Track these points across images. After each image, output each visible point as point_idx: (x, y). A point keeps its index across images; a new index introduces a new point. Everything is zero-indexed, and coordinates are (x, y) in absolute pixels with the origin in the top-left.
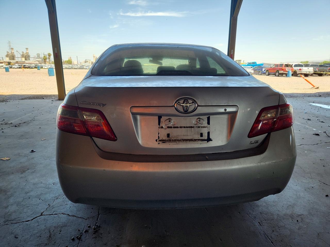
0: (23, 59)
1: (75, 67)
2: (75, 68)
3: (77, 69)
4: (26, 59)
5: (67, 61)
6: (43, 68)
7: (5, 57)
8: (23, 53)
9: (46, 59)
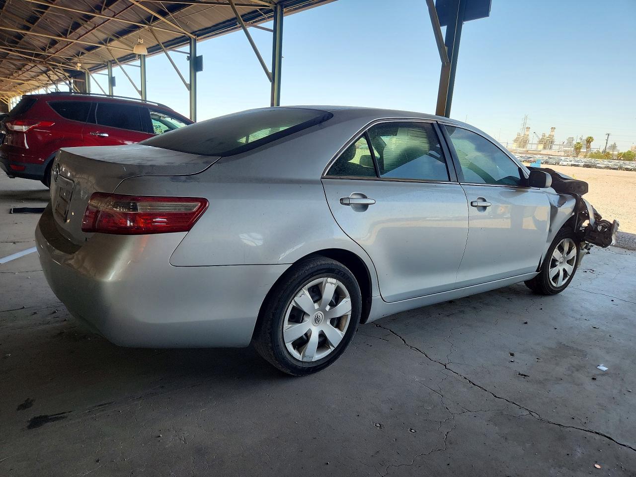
0: (541, 147)
1: (629, 167)
2: (627, 169)
3: (631, 170)
4: (545, 148)
5: (624, 154)
6: (560, 163)
7: (512, 142)
8: (544, 135)
9: (580, 148)
